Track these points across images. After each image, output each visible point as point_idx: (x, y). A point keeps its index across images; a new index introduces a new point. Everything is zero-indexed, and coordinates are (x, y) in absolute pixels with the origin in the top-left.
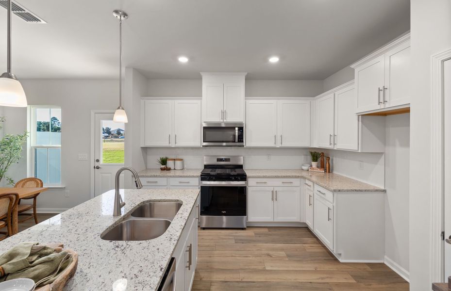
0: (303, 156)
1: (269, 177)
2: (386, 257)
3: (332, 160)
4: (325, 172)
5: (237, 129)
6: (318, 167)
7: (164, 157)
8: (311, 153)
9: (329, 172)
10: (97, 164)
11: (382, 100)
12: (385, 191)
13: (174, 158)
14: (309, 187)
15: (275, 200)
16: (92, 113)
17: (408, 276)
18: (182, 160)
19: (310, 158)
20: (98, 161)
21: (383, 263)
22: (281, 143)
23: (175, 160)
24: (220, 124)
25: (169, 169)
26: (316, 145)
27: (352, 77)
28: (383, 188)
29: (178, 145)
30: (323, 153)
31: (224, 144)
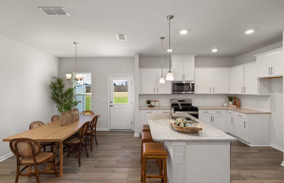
0: (224, 99)
1: (209, 109)
2: (271, 144)
3: (241, 101)
4: (237, 106)
5: (191, 84)
6: (232, 104)
7: (148, 100)
8: (229, 97)
9: (239, 107)
10: (111, 104)
11: (270, 73)
12: (271, 113)
13: (154, 100)
14: (231, 114)
15: (212, 121)
16: (109, 76)
17: (282, 149)
18: (158, 101)
19: (227, 100)
20: (112, 102)
21: (270, 147)
22: (214, 92)
23: (155, 101)
24: (182, 82)
25: (153, 106)
26: (232, 92)
27: (254, 60)
28: (270, 112)
29: (159, 93)
30: (235, 97)
31: (184, 92)
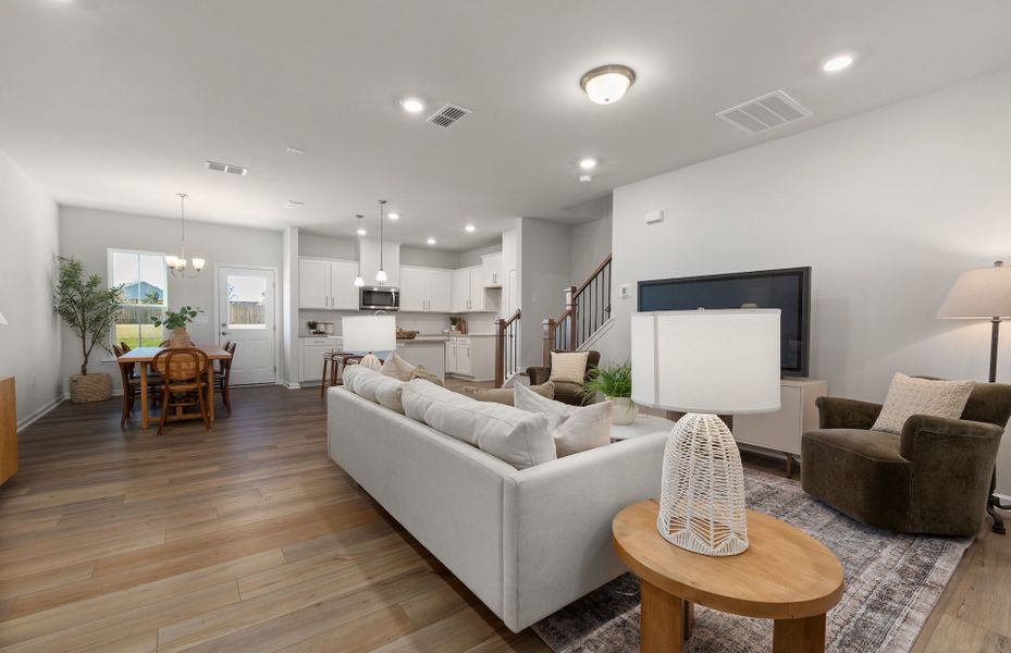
0: (444, 321)
3: (467, 322)
4: (463, 332)
5: (394, 293)
6: (456, 330)
7: (311, 321)
8: (451, 317)
10: (223, 329)
13: (324, 322)
16: (216, 267)
18: (332, 323)
19: (450, 322)
20: (224, 325)
22: (429, 309)
23: (326, 324)
25: (321, 333)
26: (456, 310)
29: (336, 307)
30: (460, 317)
31: (372, 307)
